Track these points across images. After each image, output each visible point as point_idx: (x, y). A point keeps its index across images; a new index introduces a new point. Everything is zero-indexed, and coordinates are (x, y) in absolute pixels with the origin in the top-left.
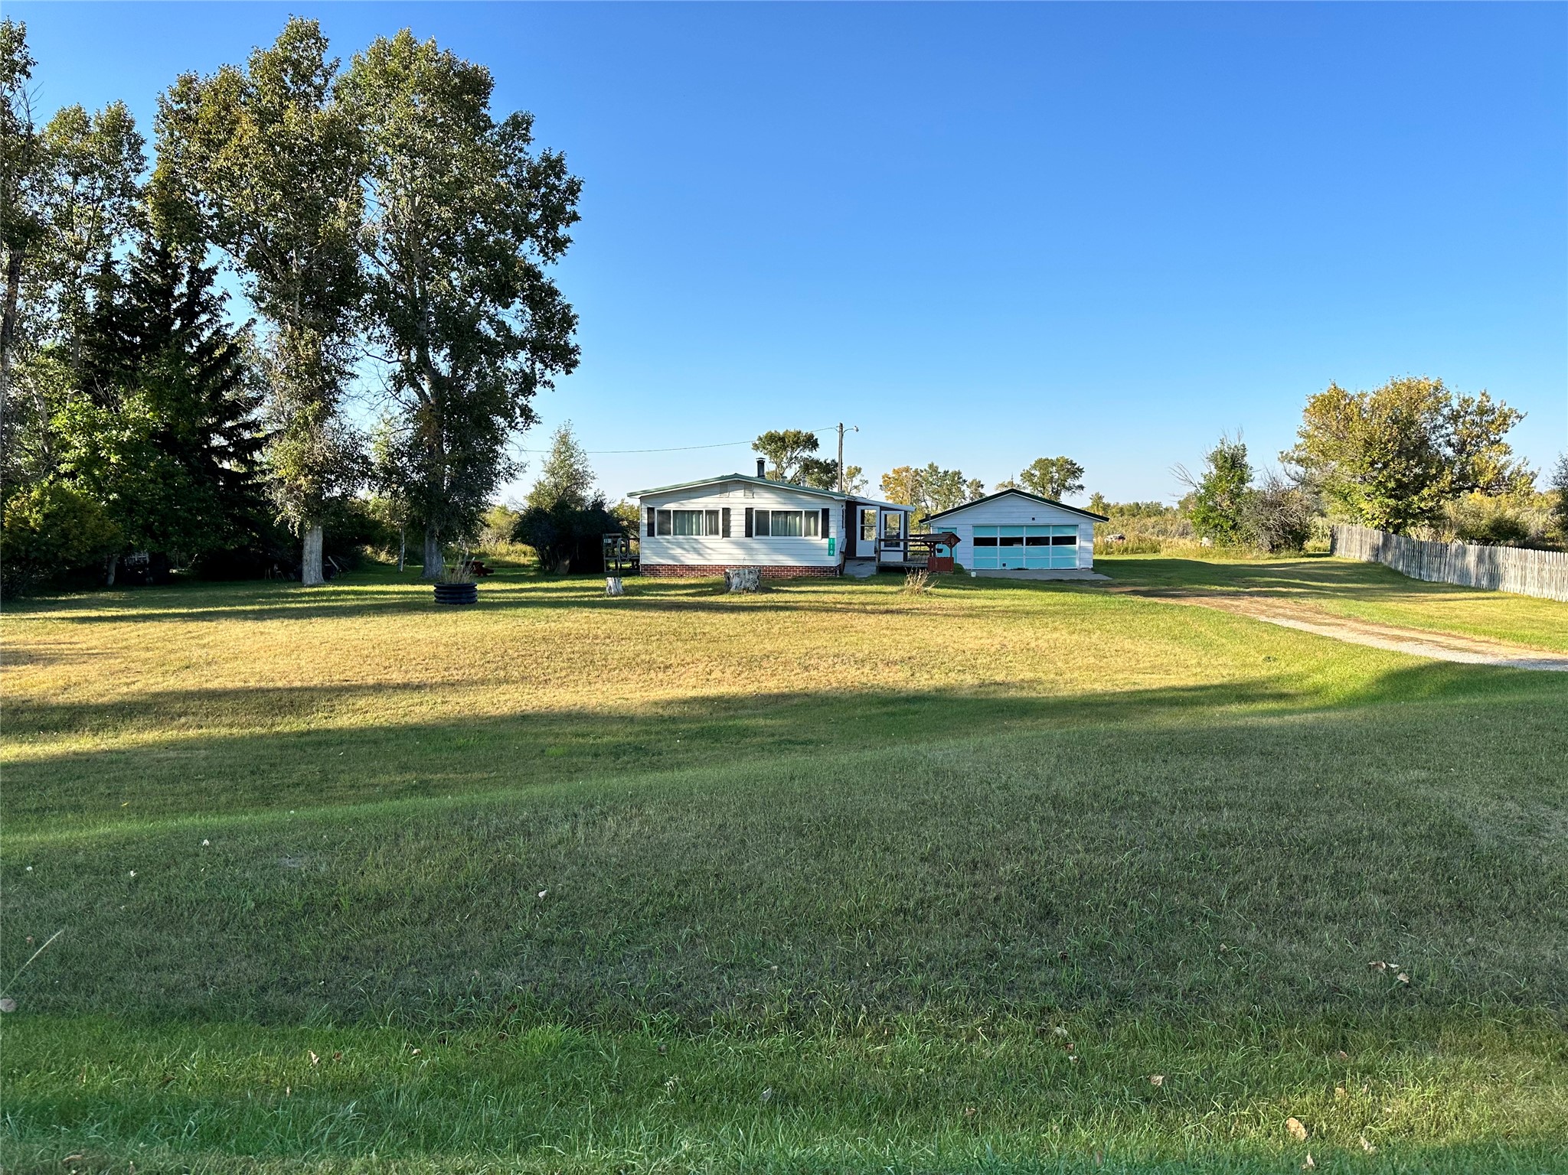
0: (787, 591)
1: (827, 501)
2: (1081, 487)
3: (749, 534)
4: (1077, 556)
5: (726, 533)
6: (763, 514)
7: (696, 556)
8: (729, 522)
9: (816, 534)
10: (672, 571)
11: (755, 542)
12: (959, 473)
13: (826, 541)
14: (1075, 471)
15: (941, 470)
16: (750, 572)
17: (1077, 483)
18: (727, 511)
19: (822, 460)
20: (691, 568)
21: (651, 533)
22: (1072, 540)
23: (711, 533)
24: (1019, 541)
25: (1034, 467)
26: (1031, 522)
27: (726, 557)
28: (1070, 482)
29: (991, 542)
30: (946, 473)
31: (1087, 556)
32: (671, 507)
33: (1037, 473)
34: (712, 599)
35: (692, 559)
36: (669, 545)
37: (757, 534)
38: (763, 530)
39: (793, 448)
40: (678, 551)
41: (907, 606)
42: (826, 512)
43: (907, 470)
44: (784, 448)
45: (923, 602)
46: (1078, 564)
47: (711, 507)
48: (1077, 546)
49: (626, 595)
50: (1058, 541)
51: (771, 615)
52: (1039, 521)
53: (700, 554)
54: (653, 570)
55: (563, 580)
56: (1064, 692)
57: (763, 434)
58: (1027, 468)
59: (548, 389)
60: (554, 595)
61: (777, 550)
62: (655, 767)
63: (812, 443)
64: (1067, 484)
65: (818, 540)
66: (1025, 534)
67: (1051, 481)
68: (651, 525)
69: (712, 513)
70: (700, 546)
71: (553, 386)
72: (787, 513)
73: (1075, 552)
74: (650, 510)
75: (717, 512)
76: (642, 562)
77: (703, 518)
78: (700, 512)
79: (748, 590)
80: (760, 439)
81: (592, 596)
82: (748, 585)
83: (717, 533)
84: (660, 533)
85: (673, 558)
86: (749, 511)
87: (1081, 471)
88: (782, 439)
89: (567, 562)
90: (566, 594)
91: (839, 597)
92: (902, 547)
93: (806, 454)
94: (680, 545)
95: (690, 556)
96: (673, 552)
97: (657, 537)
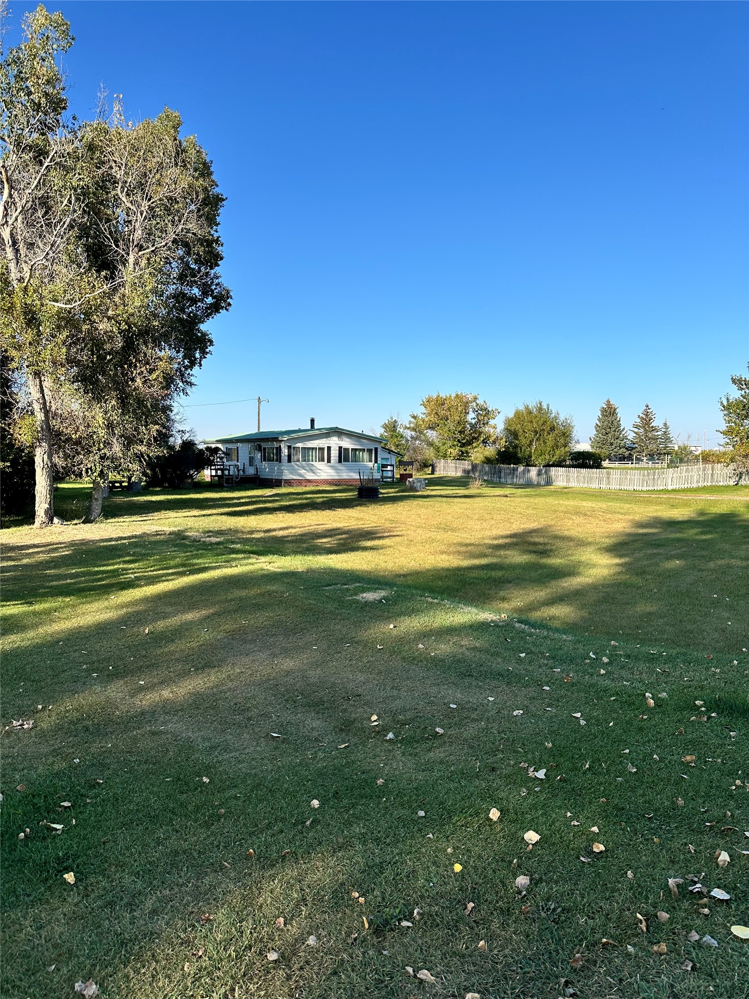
1: (377, 443)
3: (340, 461)
5: (329, 461)
6: (346, 450)
7: (312, 474)
8: (330, 454)
9: (370, 461)
10: (299, 482)
11: (342, 466)
13: (376, 465)
18: (329, 448)
20: (309, 481)
21: (289, 460)
23: (320, 461)
27: (328, 474)
32: (300, 445)
35: (310, 476)
36: (298, 468)
37: (343, 461)
38: (347, 460)
40: (302, 471)
42: (376, 449)
47: (321, 446)
54: (289, 483)
61: (351, 470)
65: (372, 464)
68: (289, 456)
70: (314, 468)
72: (358, 449)
74: (289, 447)
75: (323, 449)
76: (283, 478)
77: (315, 454)
78: (315, 448)
83: (323, 460)
84: (294, 461)
85: (300, 475)
86: (340, 448)
94: (303, 468)
95: (308, 474)
96: (300, 472)
97: (292, 463)
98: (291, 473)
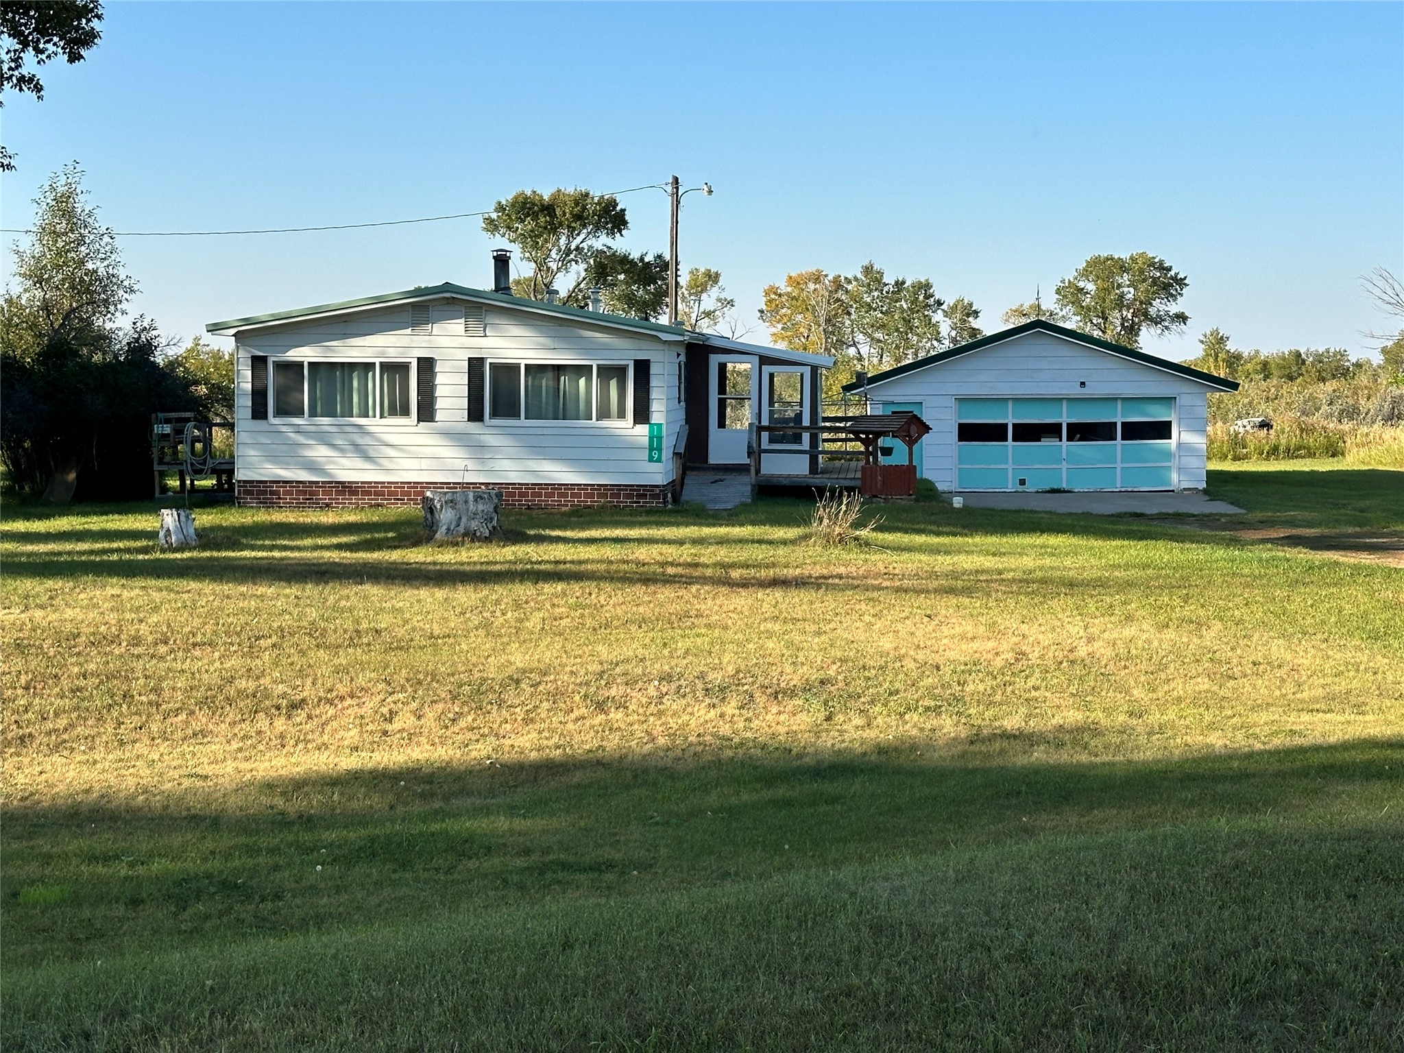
0: (558, 540)
1: (645, 344)
2: (1182, 318)
3: (475, 414)
4: (1174, 463)
5: (427, 412)
6: (506, 372)
7: (359, 463)
8: (432, 388)
9: (622, 415)
10: (307, 494)
11: (491, 433)
12: (928, 286)
13: (642, 430)
14: (1169, 284)
15: (889, 279)
16: (478, 498)
17: (1174, 308)
18: (427, 366)
19: (635, 255)
20: (347, 489)
21: (259, 412)
22: (1162, 430)
23: (393, 412)
24: (1053, 430)
25: (1085, 274)
26: (1077, 391)
27: (424, 464)
28: (1159, 306)
29: (995, 433)
30: (899, 284)
31: (1193, 463)
32: (305, 354)
33: (1091, 287)
34: (395, 556)
35: (349, 470)
36: (301, 439)
37: (494, 414)
38: (506, 406)
39: (572, 229)
40: (320, 452)
41: (818, 571)
42: (643, 368)
43: (817, 278)
44: (553, 229)
45: (851, 562)
46: (1176, 480)
47: (394, 356)
48: (1172, 443)
49: (204, 547)
50: (1134, 431)
51: (524, 590)
52: (1093, 390)
53: (368, 458)
54: (264, 493)
55: (62, 514)
56: (1147, 752)
57: (506, 197)
58: (1070, 276)
59: (29, 95)
60: (42, 548)
61: (539, 450)
62: (266, 926)
63: (611, 217)
64: (1152, 311)
65: (626, 428)
66: (1065, 417)
67: (1120, 303)
68: (259, 396)
69: (395, 370)
70: (367, 440)
71: (38, 88)
72: (559, 369)
73: (1168, 455)
74: (258, 363)
75: (403, 368)
76: (241, 474)
77: (375, 382)
78: (369, 367)
79: (473, 537)
80: (500, 208)
81: (128, 550)
82: (474, 525)
83: (405, 412)
84: (280, 412)
85: (311, 466)
86: (475, 366)
87: (1181, 282)
88: (548, 209)
89: (72, 476)
90: (68, 547)
91: (671, 552)
92: (806, 444)
93: (601, 241)
94: (324, 439)
95: (346, 462)
96: (309, 453)
97: (272, 420)
98: (274, 458)
